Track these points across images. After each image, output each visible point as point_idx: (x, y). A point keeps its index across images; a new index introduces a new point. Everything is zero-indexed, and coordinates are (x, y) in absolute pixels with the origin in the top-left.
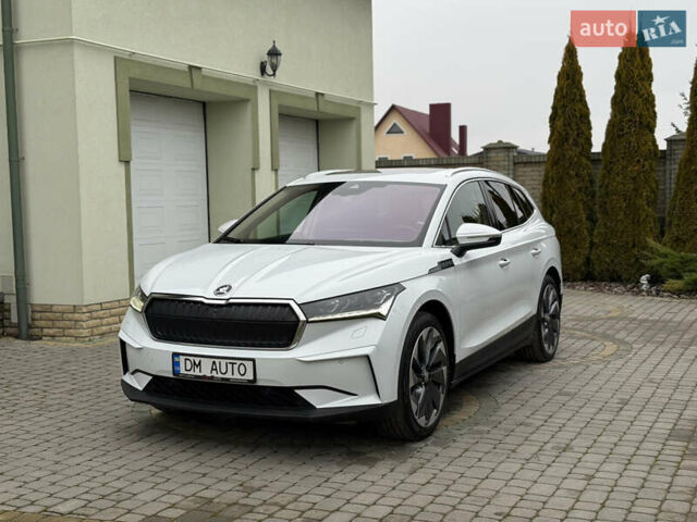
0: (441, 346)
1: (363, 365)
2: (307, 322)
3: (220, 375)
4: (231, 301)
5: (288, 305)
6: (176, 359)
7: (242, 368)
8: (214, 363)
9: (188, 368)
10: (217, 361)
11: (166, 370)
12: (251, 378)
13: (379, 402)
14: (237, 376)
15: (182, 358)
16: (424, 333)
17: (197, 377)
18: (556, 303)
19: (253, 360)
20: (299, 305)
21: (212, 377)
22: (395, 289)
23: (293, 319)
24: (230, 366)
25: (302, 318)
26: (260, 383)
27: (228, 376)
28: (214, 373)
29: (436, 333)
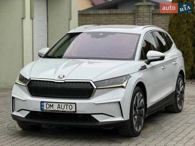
0: (142, 100)
1: (118, 105)
2: (97, 89)
3: (61, 110)
4: (66, 81)
5: (89, 82)
6: (42, 104)
7: (71, 106)
8: (59, 105)
9: (48, 107)
10: (60, 104)
11: (38, 108)
12: (75, 111)
13: (123, 120)
14: (68, 110)
15: (45, 104)
16: (137, 94)
17: (51, 111)
18: (183, 86)
19: (75, 104)
20: (93, 82)
21: (58, 110)
22: (128, 77)
23: (91, 87)
24: (66, 106)
25: (95, 87)
26: (77, 112)
27: (65, 110)
28: (59, 109)
29: (141, 95)
